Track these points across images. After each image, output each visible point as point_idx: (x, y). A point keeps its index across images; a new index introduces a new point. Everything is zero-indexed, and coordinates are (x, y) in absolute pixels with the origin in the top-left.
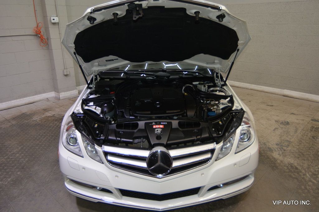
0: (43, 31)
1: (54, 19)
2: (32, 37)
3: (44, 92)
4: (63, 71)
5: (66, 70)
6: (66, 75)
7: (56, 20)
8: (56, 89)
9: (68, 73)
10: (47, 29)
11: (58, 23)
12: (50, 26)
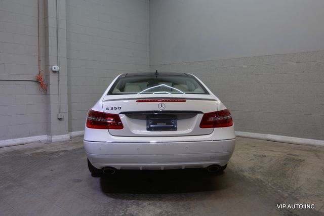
0: (44, 77)
1: (55, 68)
2: (34, 83)
3: (37, 134)
4: (58, 115)
5: (60, 114)
6: (60, 119)
7: (57, 68)
8: (48, 132)
9: (62, 117)
10: (47, 76)
11: (58, 71)
12: (51, 73)
